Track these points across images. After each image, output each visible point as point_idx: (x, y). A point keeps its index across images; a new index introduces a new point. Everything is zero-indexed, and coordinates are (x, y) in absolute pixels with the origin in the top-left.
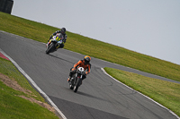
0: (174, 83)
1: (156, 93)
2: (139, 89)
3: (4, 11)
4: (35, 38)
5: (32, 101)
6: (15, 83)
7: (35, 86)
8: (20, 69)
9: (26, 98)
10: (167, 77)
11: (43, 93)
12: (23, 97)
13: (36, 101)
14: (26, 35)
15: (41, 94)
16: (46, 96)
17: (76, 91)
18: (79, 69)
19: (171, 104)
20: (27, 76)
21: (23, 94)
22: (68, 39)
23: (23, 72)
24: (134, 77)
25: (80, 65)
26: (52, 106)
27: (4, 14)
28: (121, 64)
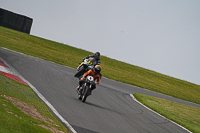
1: (191, 123)
2: (173, 117)
3: (22, 30)
4: (57, 61)
5: (54, 130)
6: (34, 111)
7: (57, 114)
8: (40, 95)
9: (47, 128)
11: (66, 122)
12: (43, 126)
13: (57, 131)
14: (46, 58)
15: (64, 124)
17: (84, 101)
18: (89, 78)
20: (47, 103)
21: (44, 123)
23: (43, 98)
24: (167, 105)
25: (90, 74)
27: (23, 34)
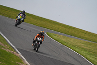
0: (84, 41)
1: (74, 47)
2: (65, 44)
4: (9, 17)
5: (8, 51)
10: (80, 37)
12: (3, 48)
13: (9, 51)
14: (4, 15)
15: (13, 47)
16: (15, 48)
19: (83, 52)
20: (5, 37)
21: (3, 47)
22: (26, 17)
23: (2, 35)
24: (62, 38)
26: (18, 53)
28: (56, 30)
